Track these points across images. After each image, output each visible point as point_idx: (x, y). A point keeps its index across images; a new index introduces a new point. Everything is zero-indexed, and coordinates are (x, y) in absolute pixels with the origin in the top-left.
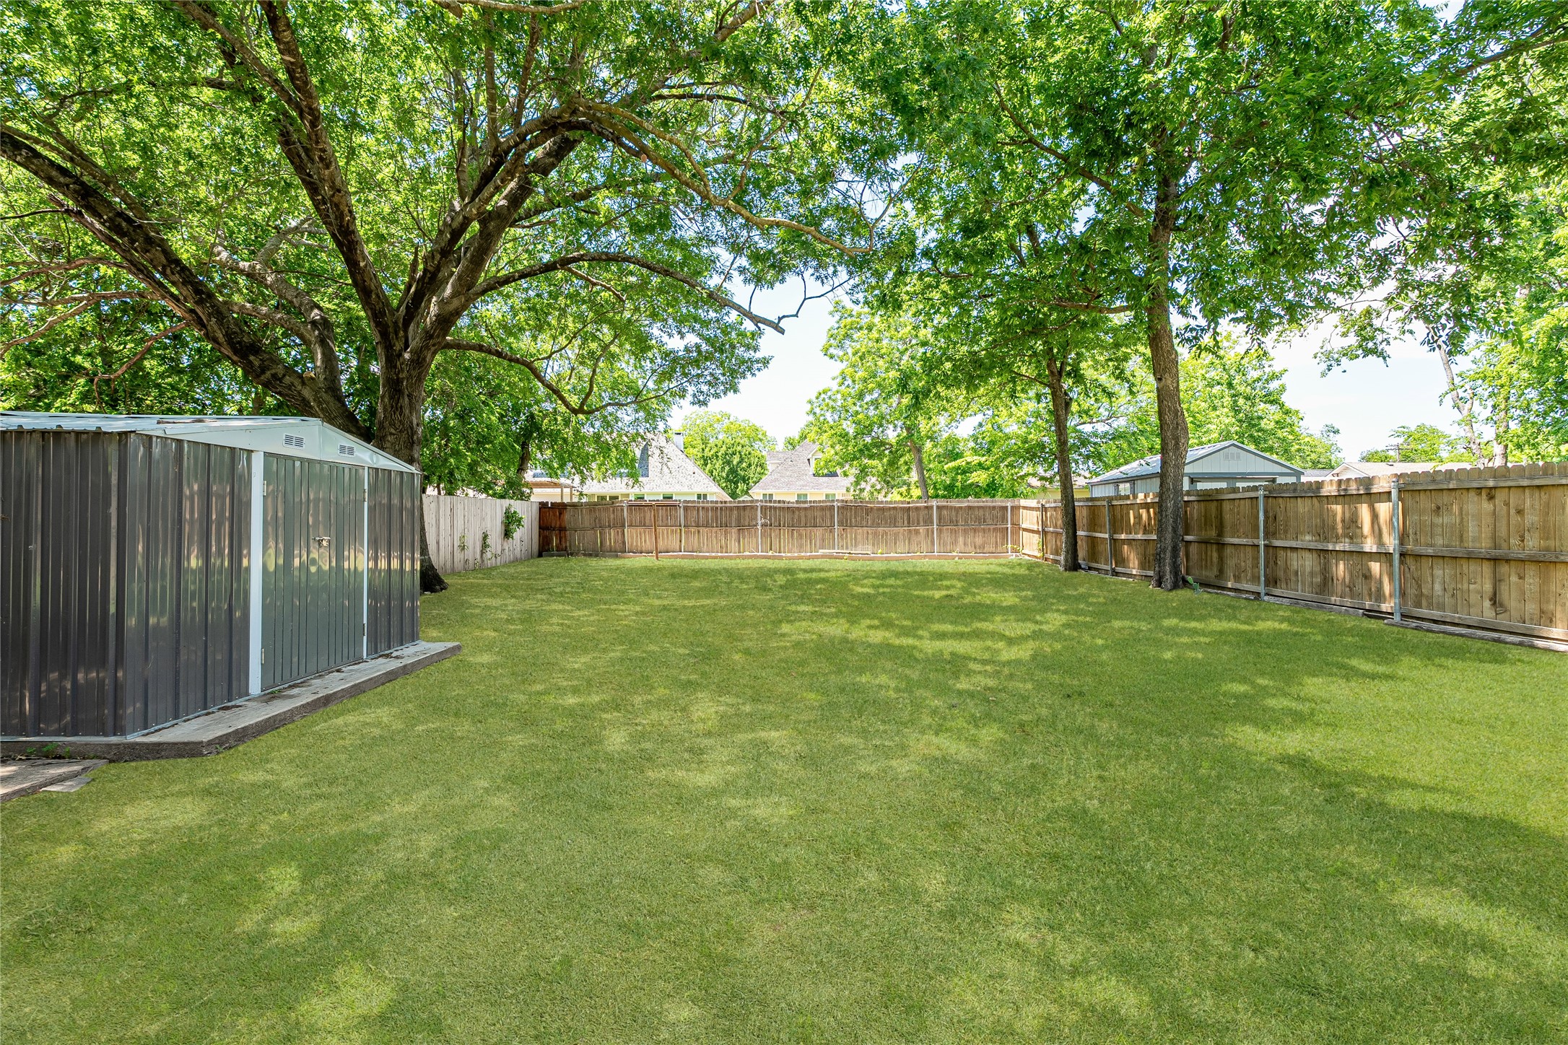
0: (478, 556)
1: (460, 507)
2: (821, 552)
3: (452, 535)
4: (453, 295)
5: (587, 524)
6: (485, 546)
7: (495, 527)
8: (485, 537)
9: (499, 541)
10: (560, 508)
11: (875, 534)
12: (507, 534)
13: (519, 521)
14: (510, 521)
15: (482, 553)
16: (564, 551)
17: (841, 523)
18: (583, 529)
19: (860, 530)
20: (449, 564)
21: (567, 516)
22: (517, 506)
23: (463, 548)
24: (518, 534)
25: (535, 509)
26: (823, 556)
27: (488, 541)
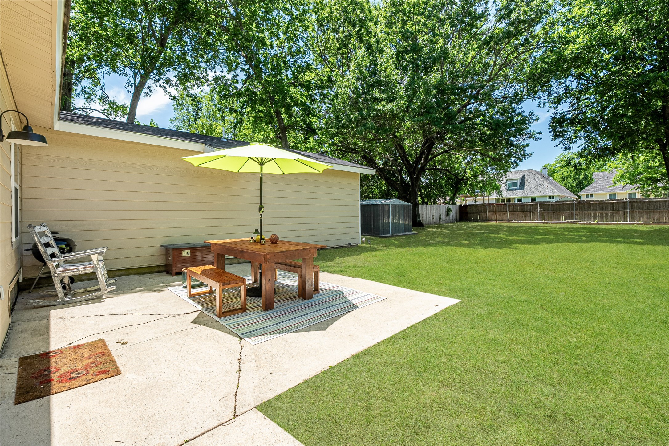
0: (438, 221)
1: (433, 208)
2: (566, 221)
3: (430, 215)
4: (424, 162)
5: (474, 211)
6: (440, 218)
7: (443, 212)
8: (440, 216)
9: (445, 217)
10: (466, 206)
11: (595, 214)
12: (448, 214)
13: (451, 211)
14: (448, 211)
15: (440, 220)
16: (468, 220)
17: (576, 210)
18: (474, 213)
19: (587, 212)
20: (430, 222)
21: (468, 208)
22: (451, 207)
23: (433, 218)
24: (451, 215)
25: (458, 207)
26: (566, 223)
27: (441, 217)
